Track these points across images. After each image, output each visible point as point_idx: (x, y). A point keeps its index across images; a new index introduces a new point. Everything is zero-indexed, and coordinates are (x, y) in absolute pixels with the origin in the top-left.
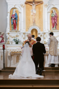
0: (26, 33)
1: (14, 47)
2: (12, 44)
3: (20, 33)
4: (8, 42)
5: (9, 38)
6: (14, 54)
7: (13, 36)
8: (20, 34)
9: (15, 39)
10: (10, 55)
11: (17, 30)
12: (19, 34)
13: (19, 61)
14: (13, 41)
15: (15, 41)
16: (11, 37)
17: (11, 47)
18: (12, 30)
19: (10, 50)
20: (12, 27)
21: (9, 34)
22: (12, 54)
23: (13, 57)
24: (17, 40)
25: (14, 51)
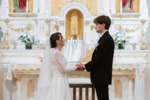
0: (52, 20)
1: (22, 56)
2: (15, 48)
3: (36, 20)
4: (6, 43)
5: (7, 34)
6: (23, 75)
7: (17, 27)
8: (37, 23)
9: (25, 35)
10: (10, 79)
11: (29, 12)
12: (33, 23)
13: (35, 92)
14: (20, 41)
15: (25, 42)
16: (13, 29)
17: (14, 56)
18: (14, 11)
19: (12, 66)
20: (15, 5)
21: (7, 21)
22: (15, 76)
23: (19, 83)
24: (29, 40)
25: (22, 68)
